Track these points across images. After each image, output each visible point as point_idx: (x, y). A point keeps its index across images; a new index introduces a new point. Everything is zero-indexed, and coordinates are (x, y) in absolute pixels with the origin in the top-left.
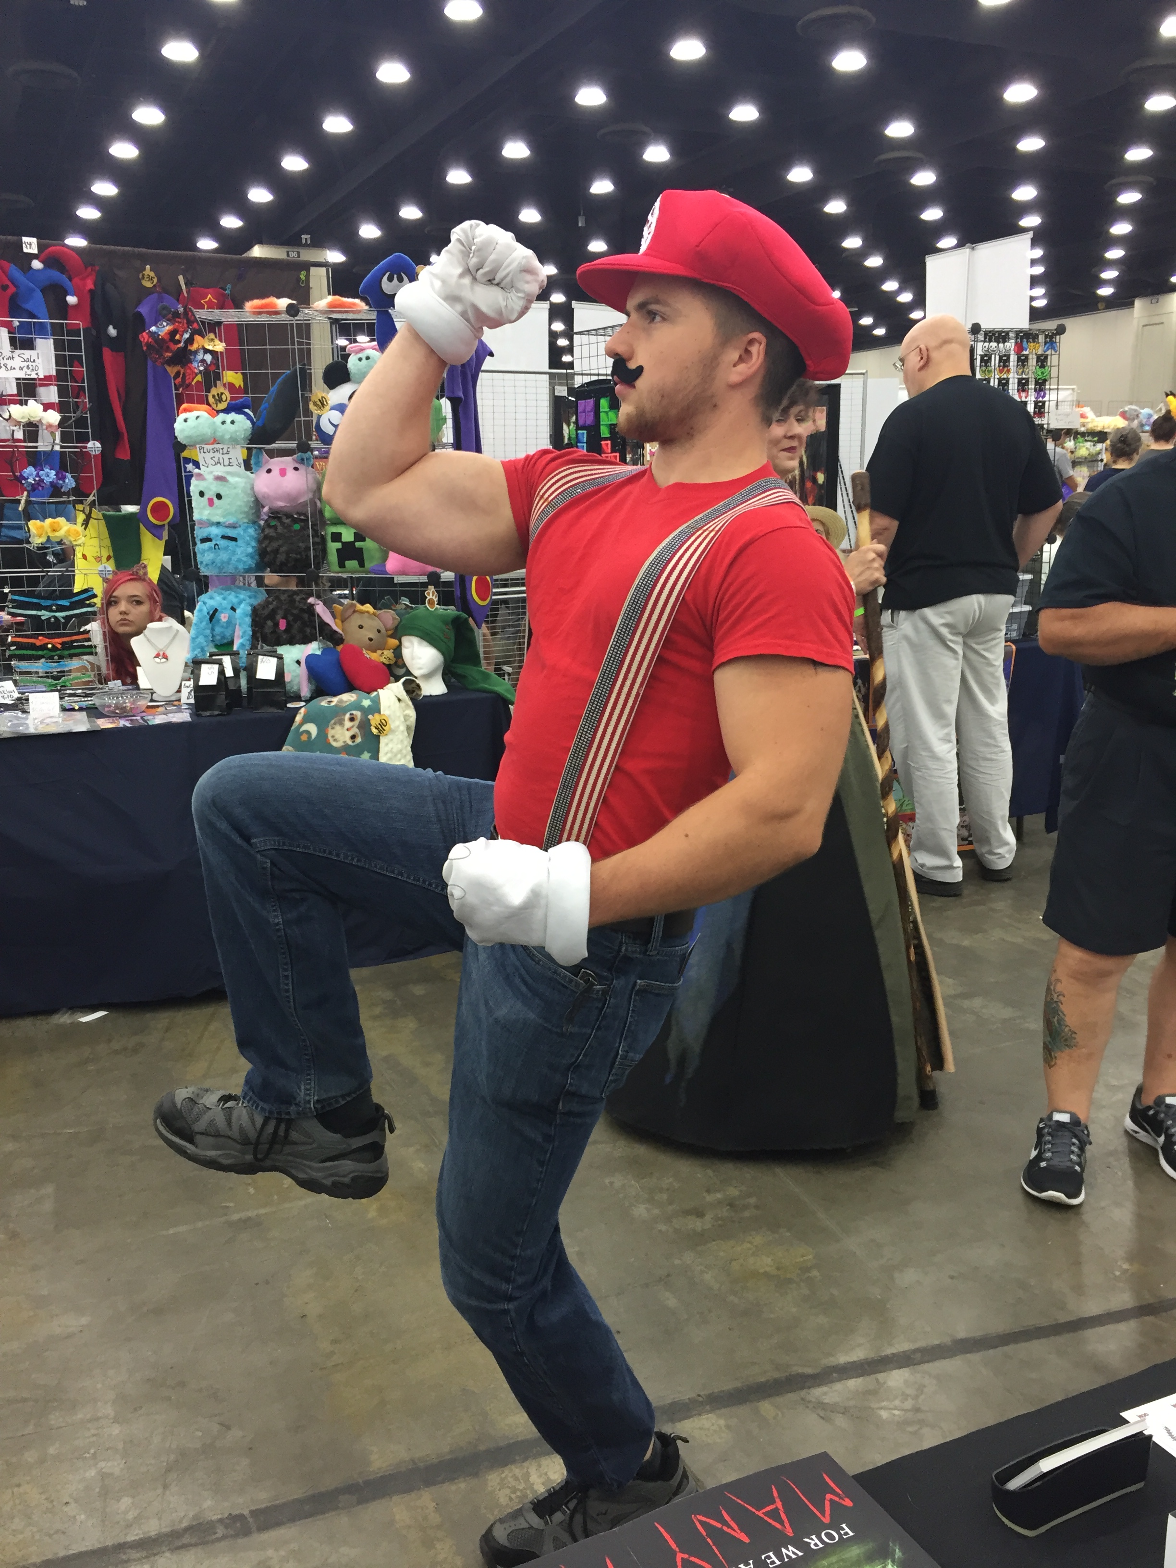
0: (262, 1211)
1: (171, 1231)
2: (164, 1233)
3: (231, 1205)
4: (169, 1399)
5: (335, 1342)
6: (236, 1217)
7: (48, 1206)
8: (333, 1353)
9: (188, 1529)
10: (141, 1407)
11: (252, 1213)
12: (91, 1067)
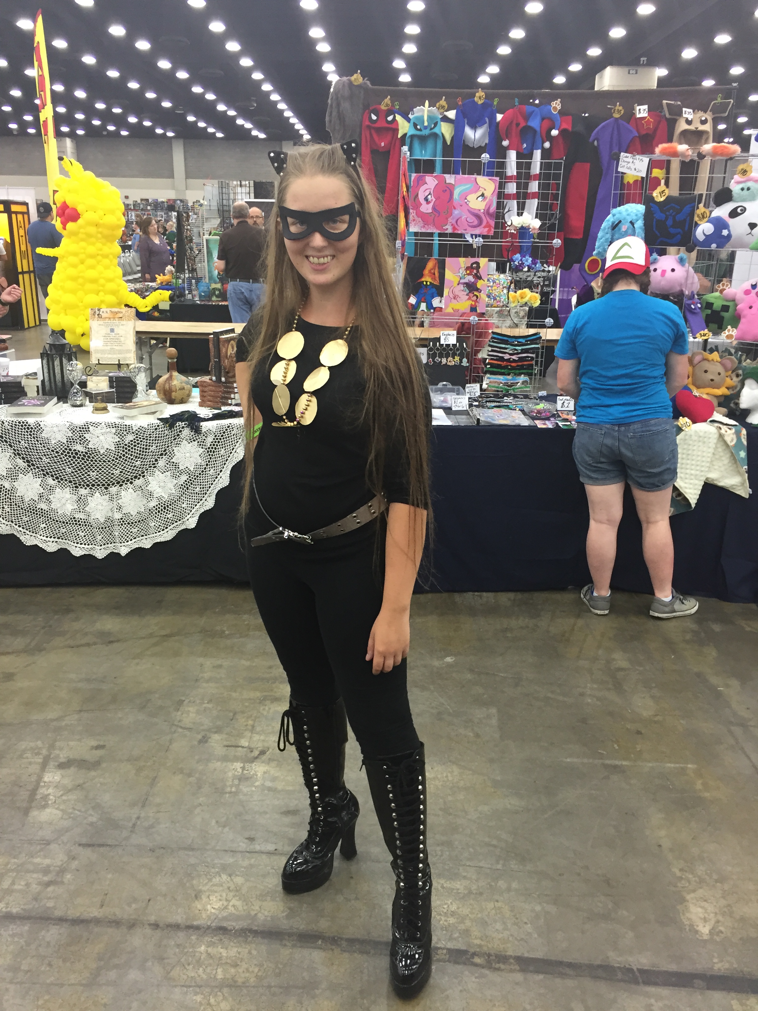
0: (624, 763)
1: (568, 760)
2: (565, 760)
3: (605, 753)
4: (579, 874)
5: (681, 870)
6: (608, 762)
7: (494, 721)
8: (681, 878)
9: (600, 966)
10: (563, 874)
11: (617, 763)
12: (509, 635)
